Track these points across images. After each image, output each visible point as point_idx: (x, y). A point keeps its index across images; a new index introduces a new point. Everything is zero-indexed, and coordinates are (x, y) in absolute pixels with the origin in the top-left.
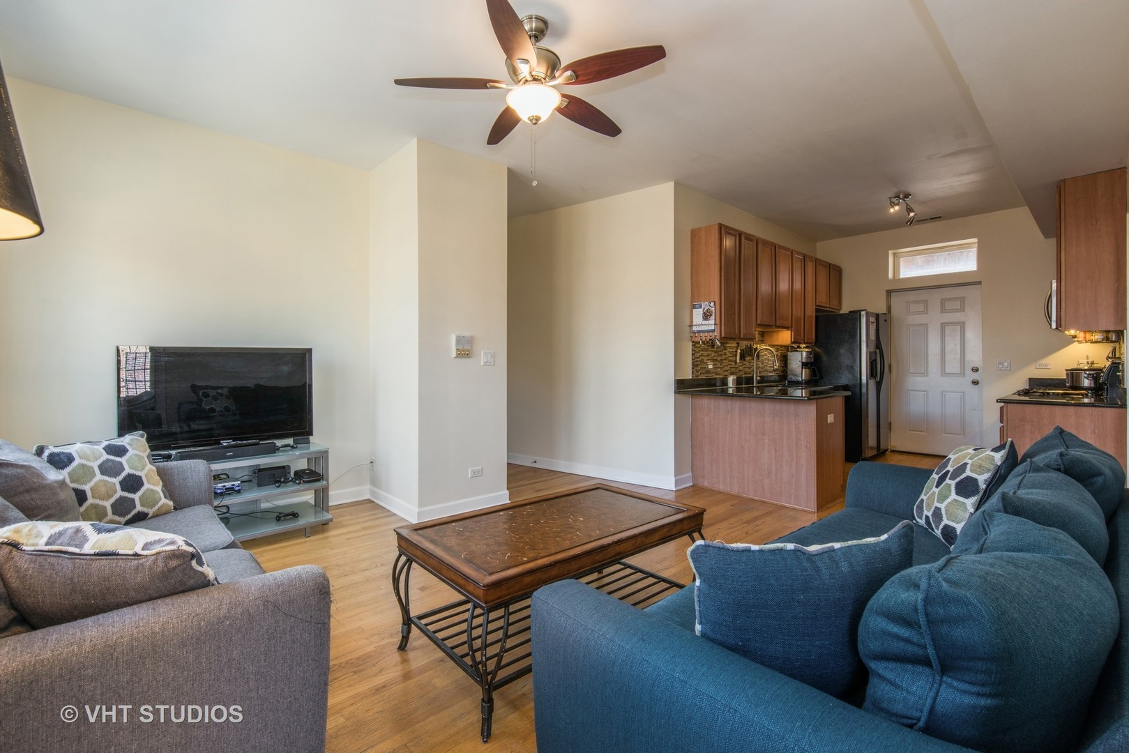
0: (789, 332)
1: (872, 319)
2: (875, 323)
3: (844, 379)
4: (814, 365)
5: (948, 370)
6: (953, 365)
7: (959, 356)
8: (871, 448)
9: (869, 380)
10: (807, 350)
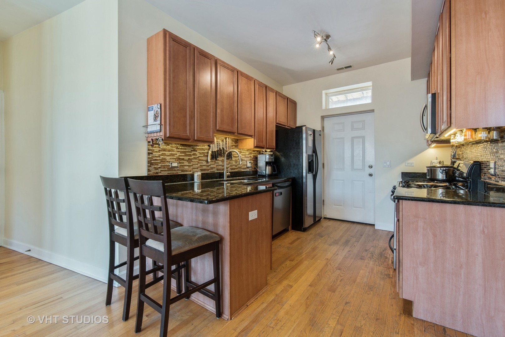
0: (253, 139)
1: (310, 132)
2: (312, 136)
3: (293, 174)
4: (274, 163)
5: (355, 167)
6: (358, 164)
7: (362, 158)
8: (309, 216)
9: (308, 174)
10: (270, 153)
